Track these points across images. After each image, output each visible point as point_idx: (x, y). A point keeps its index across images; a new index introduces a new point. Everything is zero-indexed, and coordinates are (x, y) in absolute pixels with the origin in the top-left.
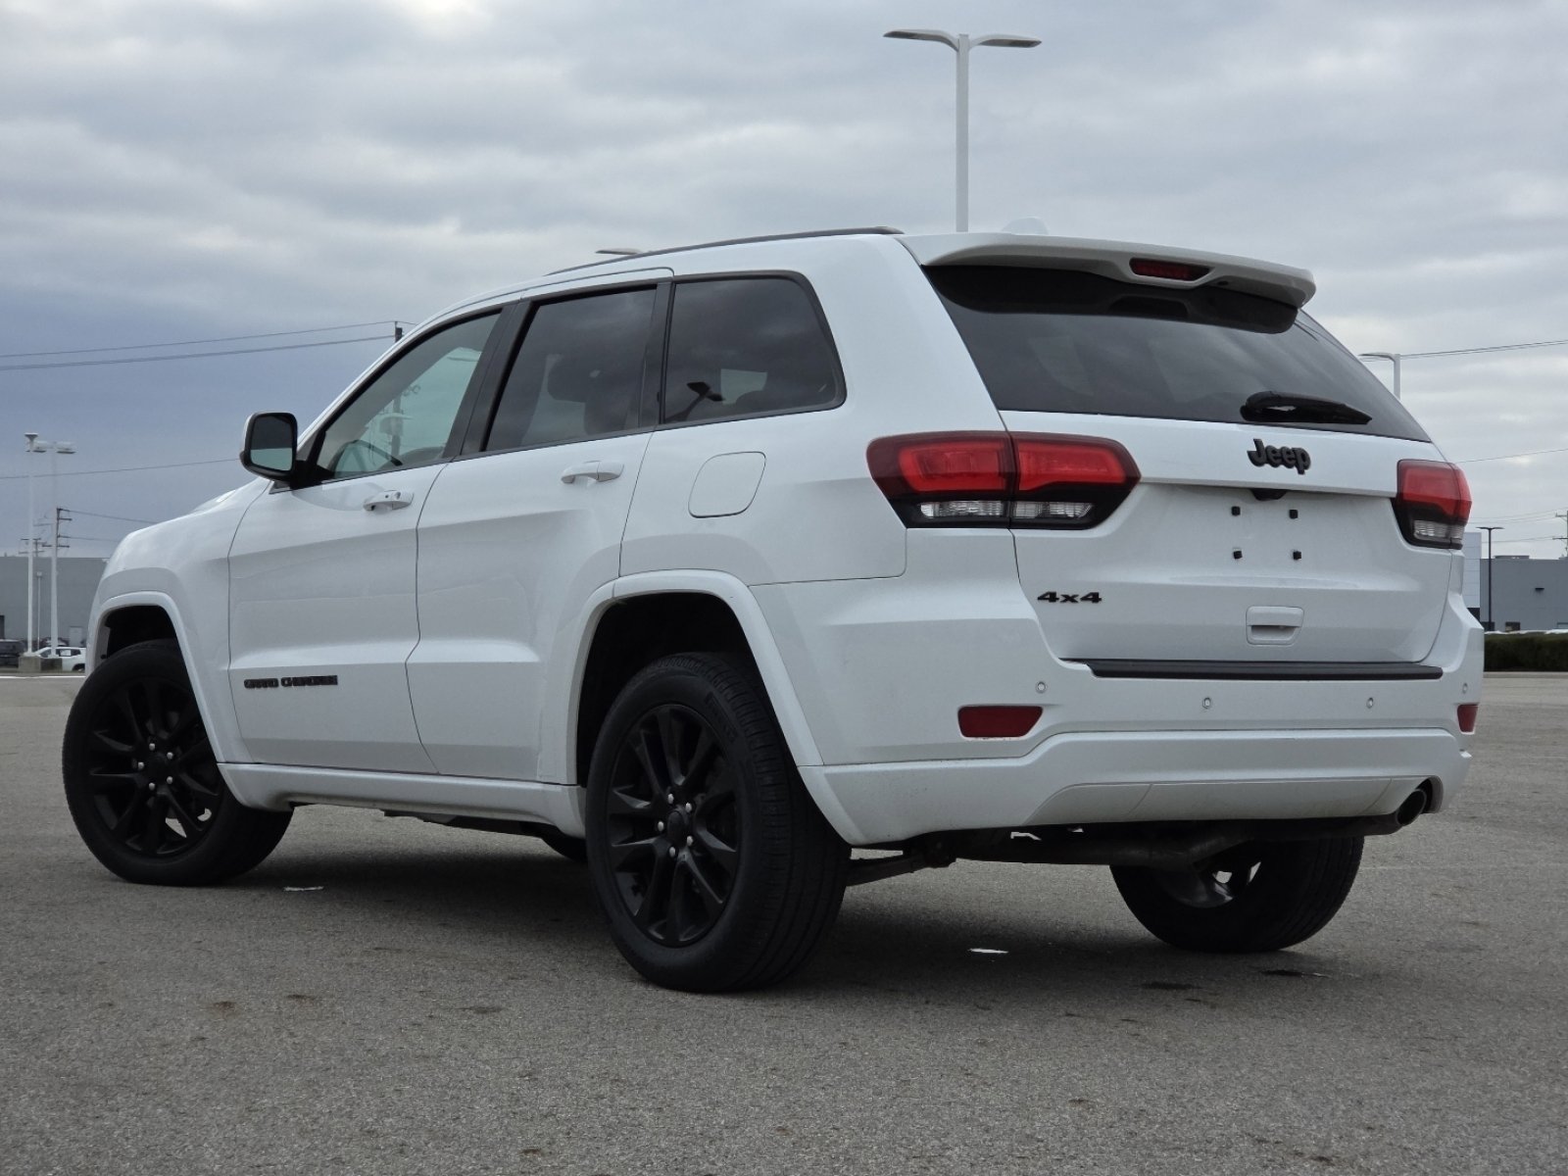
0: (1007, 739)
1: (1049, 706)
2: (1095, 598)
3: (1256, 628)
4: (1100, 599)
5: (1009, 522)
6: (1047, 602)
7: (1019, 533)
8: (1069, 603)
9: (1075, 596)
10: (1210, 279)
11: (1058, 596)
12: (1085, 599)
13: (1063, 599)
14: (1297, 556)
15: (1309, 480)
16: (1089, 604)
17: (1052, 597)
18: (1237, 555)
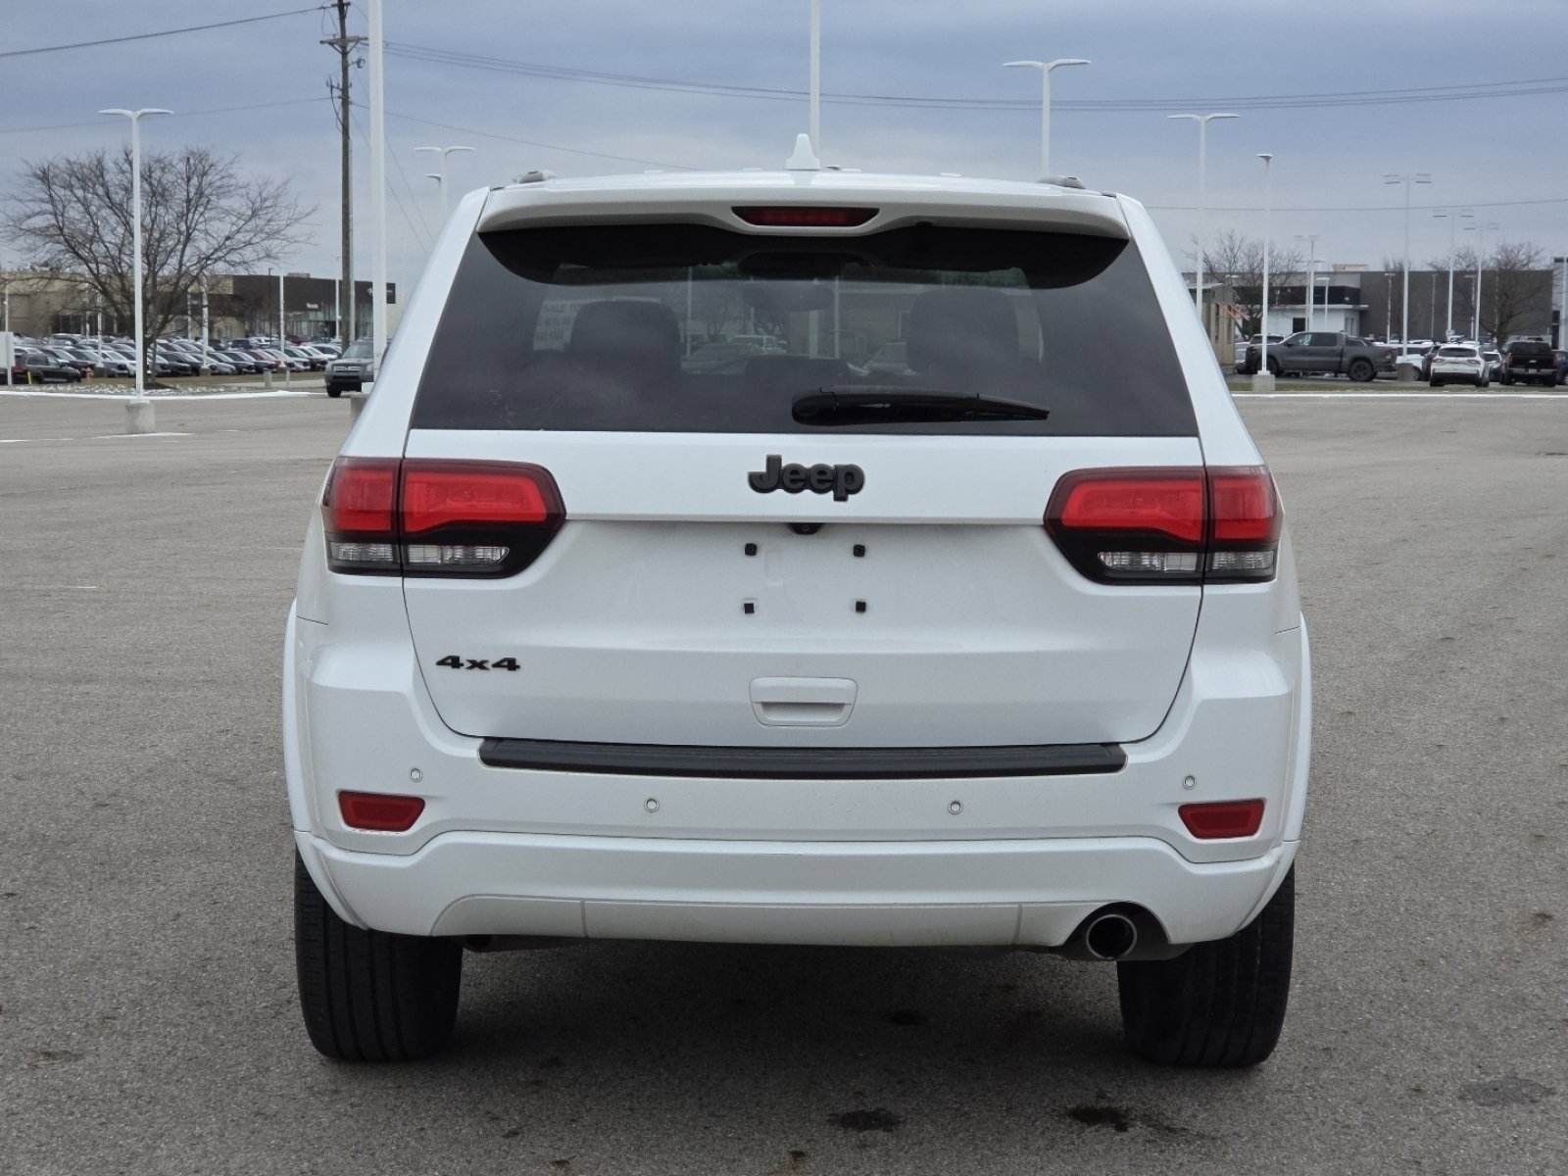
0: (384, 833)
1: (431, 797)
2: (511, 665)
3: (768, 706)
4: (518, 667)
5: (403, 569)
6: (449, 668)
7: (411, 583)
8: (476, 670)
9: (483, 662)
10: (867, 230)
11: (461, 661)
12: (498, 665)
13: (470, 665)
14: (861, 607)
15: (855, 507)
16: (504, 672)
17: (455, 662)
18: (749, 608)
